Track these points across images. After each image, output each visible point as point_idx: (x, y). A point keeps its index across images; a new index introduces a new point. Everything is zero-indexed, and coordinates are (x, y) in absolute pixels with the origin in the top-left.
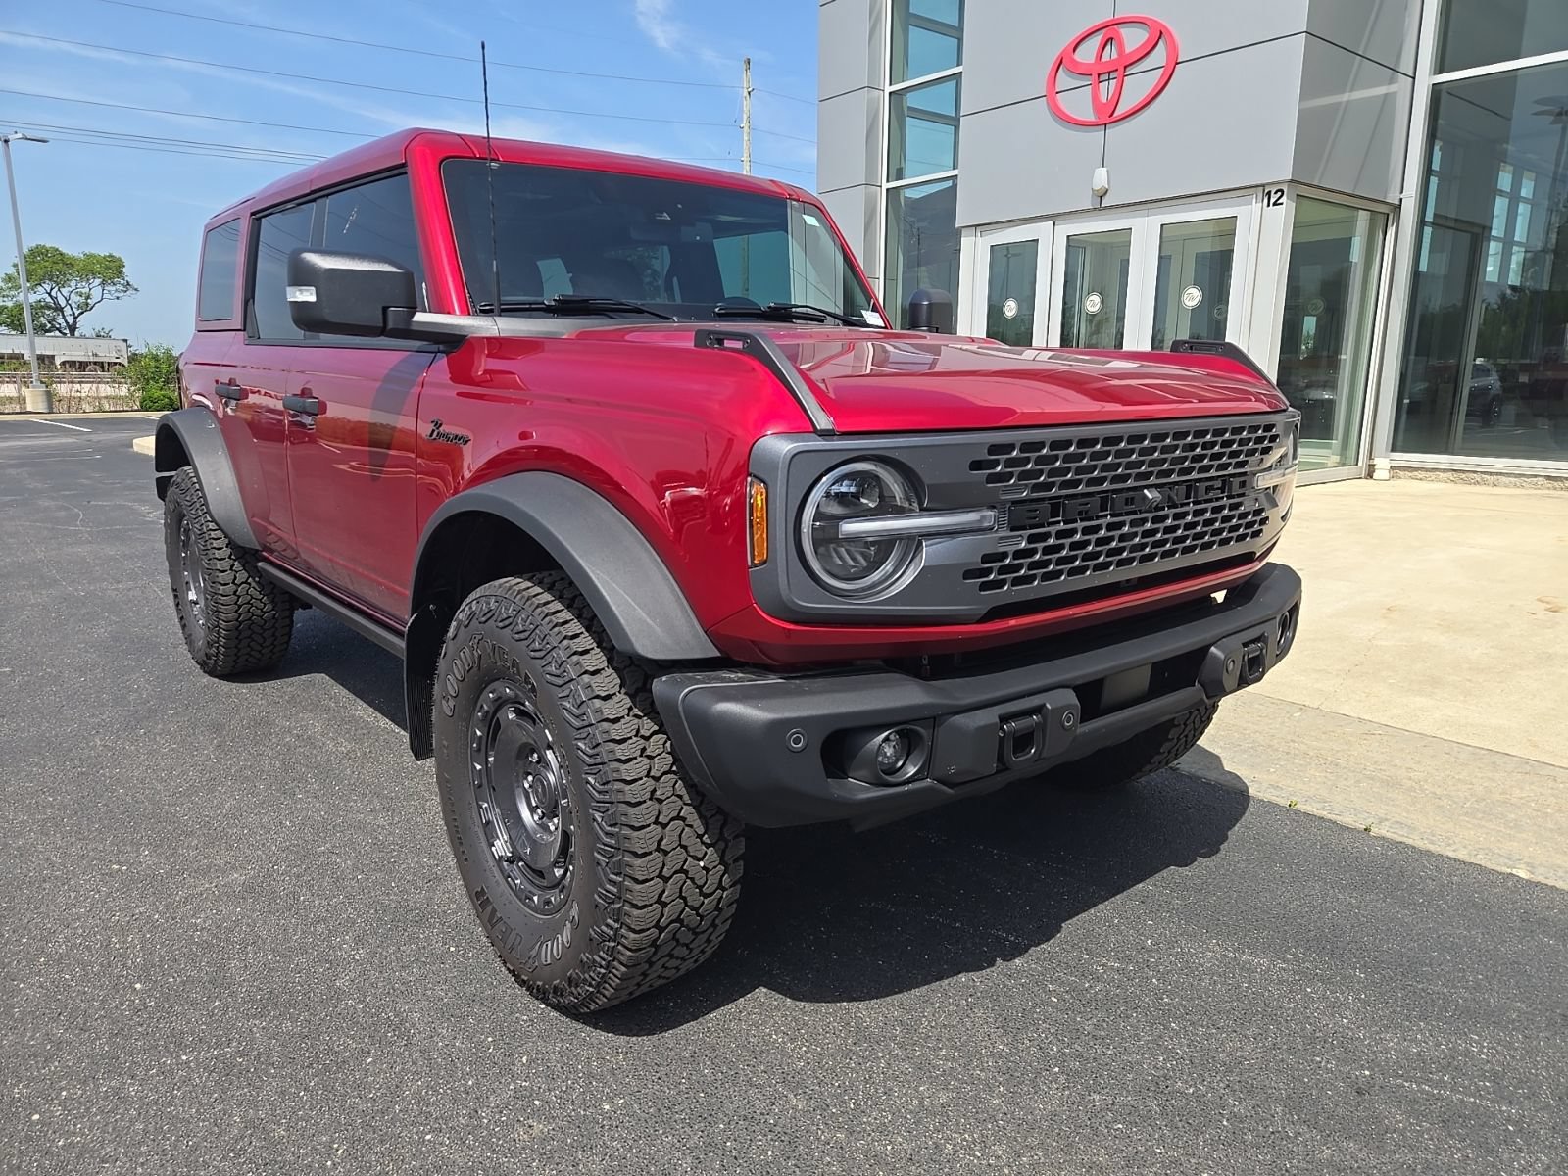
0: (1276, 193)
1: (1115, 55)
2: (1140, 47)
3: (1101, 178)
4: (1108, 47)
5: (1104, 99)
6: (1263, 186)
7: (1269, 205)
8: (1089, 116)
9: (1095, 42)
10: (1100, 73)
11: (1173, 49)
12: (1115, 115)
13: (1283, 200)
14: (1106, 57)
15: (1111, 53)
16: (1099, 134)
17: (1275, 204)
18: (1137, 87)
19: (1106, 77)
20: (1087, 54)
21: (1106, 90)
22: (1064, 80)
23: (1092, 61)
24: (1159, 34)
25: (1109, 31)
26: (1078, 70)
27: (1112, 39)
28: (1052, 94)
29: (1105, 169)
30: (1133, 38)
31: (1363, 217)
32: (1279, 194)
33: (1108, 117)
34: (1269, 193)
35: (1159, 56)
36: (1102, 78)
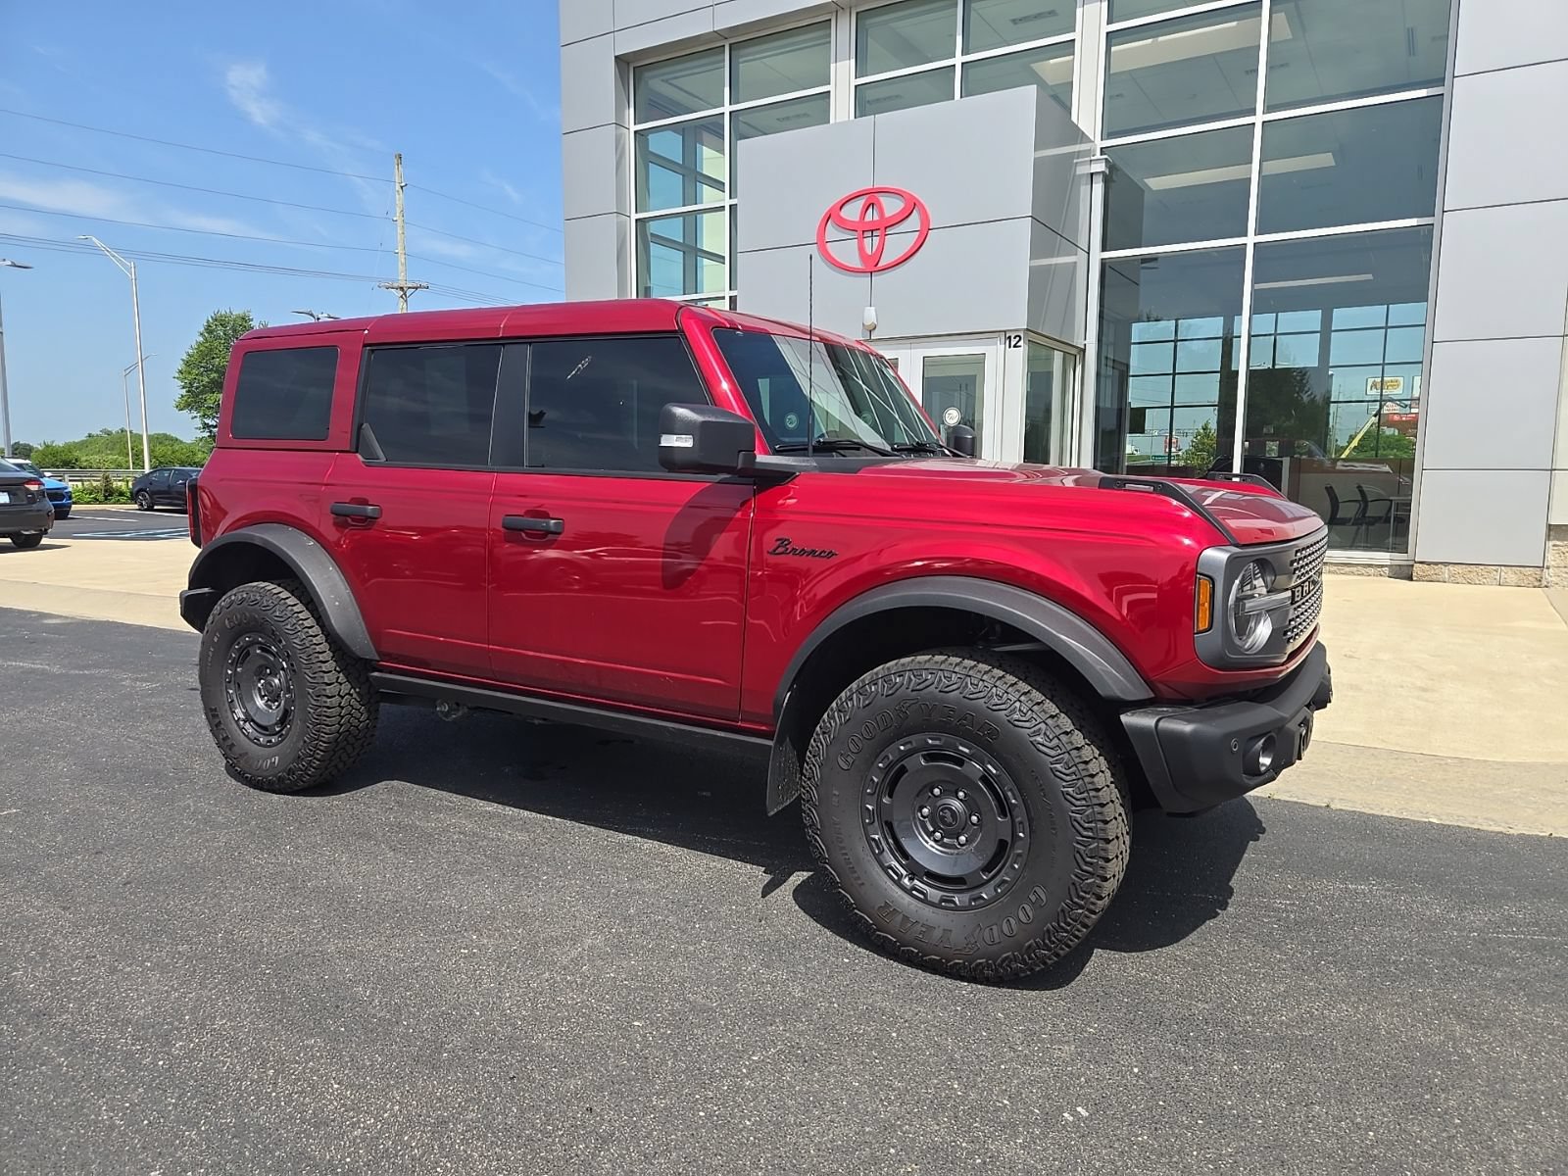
0: (1015, 338)
1: (876, 218)
2: (898, 214)
3: (870, 315)
4: (870, 209)
5: (869, 252)
6: (1005, 332)
7: (1010, 347)
8: (857, 263)
9: (860, 203)
10: (863, 230)
11: (925, 219)
12: (880, 265)
13: (1021, 343)
14: (869, 217)
15: (871, 216)
16: (865, 280)
17: (1015, 346)
18: (897, 244)
19: (870, 234)
20: (852, 212)
21: (870, 244)
22: (832, 232)
23: (857, 219)
24: (912, 205)
25: (871, 197)
26: (843, 224)
27: (873, 204)
28: (822, 243)
29: (873, 308)
30: (892, 206)
31: (1058, 357)
32: (1018, 339)
33: (872, 266)
34: (1009, 338)
35: (914, 222)
36: (866, 234)
